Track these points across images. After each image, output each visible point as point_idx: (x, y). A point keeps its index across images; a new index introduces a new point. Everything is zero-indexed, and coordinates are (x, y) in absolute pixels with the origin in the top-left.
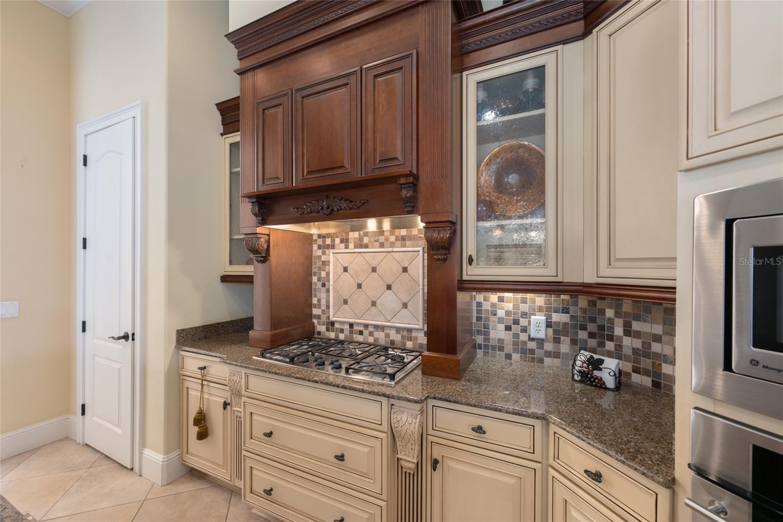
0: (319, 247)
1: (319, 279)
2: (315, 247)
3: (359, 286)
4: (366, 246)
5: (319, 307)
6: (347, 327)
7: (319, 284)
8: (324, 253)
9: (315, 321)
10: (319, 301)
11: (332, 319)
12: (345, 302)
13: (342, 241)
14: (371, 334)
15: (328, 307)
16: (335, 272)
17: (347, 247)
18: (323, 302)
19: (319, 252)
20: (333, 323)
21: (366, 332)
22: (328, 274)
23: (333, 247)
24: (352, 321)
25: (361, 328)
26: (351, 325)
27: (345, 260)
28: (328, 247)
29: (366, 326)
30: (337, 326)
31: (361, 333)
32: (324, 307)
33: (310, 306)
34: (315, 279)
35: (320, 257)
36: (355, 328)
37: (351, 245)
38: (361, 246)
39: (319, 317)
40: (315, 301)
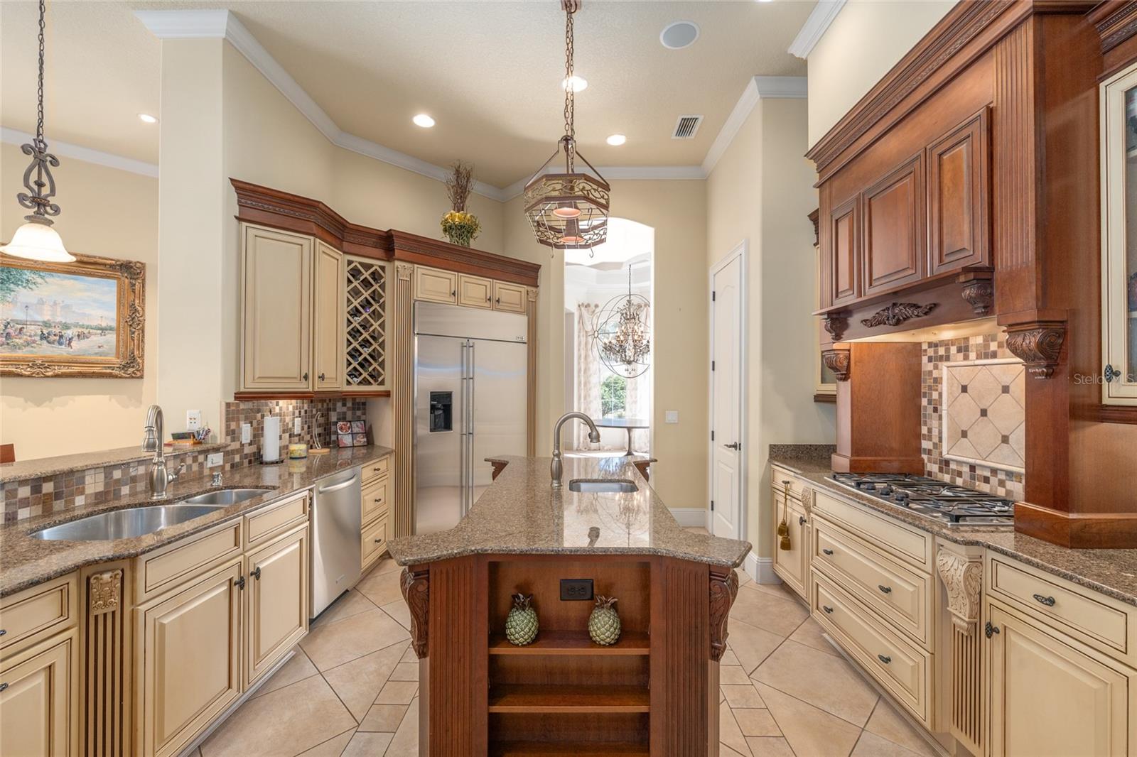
0: (930, 359)
1: (930, 402)
2: (925, 359)
3: (984, 413)
4: (994, 355)
5: (930, 439)
6: (966, 469)
7: (930, 409)
8: (936, 367)
9: (925, 457)
10: (930, 430)
11: (946, 456)
12: (964, 434)
13: (959, 350)
14: (1002, 483)
15: (940, 440)
16: (950, 393)
17: (966, 358)
18: (935, 432)
19: (930, 367)
20: (947, 463)
21: (994, 480)
22: (940, 395)
23: (948, 358)
24: (972, 461)
25: (987, 474)
26: (973, 468)
27: (964, 376)
28: (941, 358)
29: (994, 471)
30: (953, 466)
31: (986, 480)
32: (936, 440)
33: (918, 436)
34: (924, 402)
35: (930, 372)
36: (978, 472)
37: (972, 355)
38: (986, 356)
39: (929, 452)
40: (924, 430)
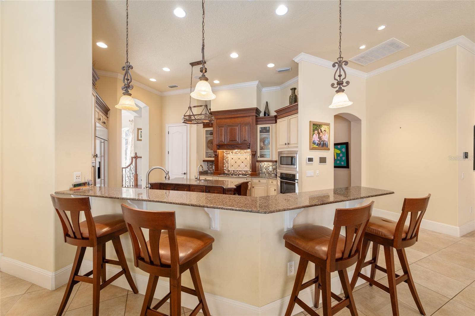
0: (226, 154)
1: (226, 161)
2: (225, 154)
3: (236, 162)
4: (237, 154)
5: (226, 167)
6: (233, 171)
7: (226, 162)
8: (227, 155)
9: (225, 170)
10: (226, 166)
11: (229, 170)
12: (232, 166)
13: (231, 152)
14: (238, 172)
15: (228, 167)
16: (230, 159)
17: (233, 154)
18: (227, 166)
19: (226, 155)
20: (229, 171)
21: (237, 172)
22: (228, 160)
23: (229, 154)
24: (234, 170)
25: (236, 171)
26: (234, 171)
27: (232, 157)
28: (228, 154)
29: (237, 171)
30: (230, 171)
31: (236, 172)
32: (227, 167)
33: (223, 167)
34: (225, 161)
35: (226, 156)
36: (235, 171)
37: (234, 153)
38: (236, 154)
39: (226, 169)
40: (225, 166)
